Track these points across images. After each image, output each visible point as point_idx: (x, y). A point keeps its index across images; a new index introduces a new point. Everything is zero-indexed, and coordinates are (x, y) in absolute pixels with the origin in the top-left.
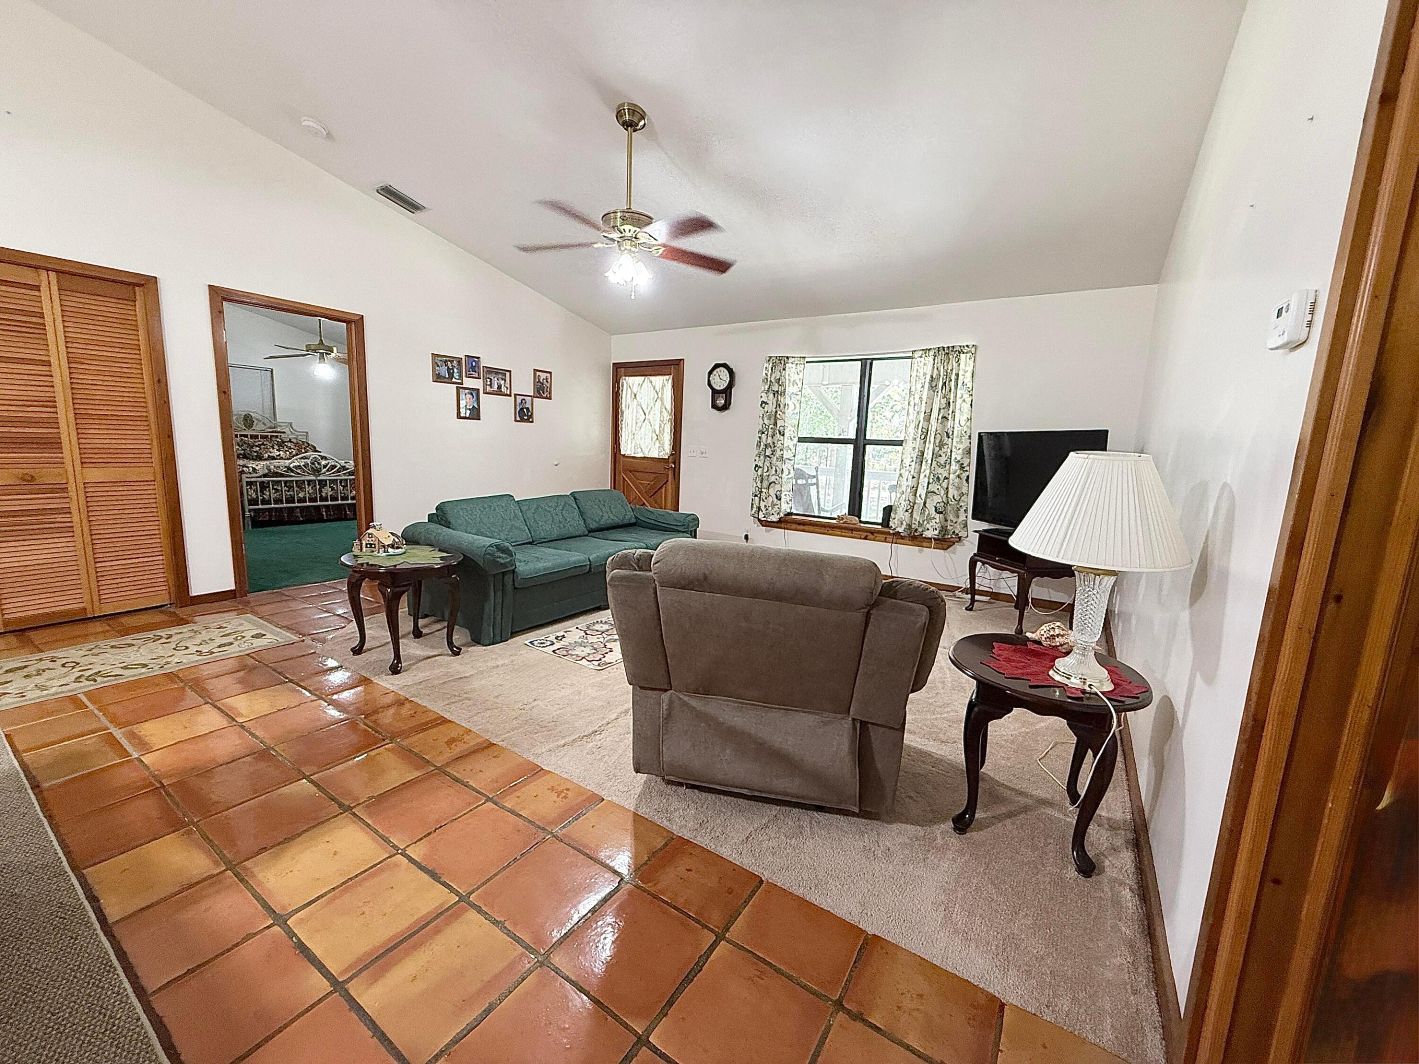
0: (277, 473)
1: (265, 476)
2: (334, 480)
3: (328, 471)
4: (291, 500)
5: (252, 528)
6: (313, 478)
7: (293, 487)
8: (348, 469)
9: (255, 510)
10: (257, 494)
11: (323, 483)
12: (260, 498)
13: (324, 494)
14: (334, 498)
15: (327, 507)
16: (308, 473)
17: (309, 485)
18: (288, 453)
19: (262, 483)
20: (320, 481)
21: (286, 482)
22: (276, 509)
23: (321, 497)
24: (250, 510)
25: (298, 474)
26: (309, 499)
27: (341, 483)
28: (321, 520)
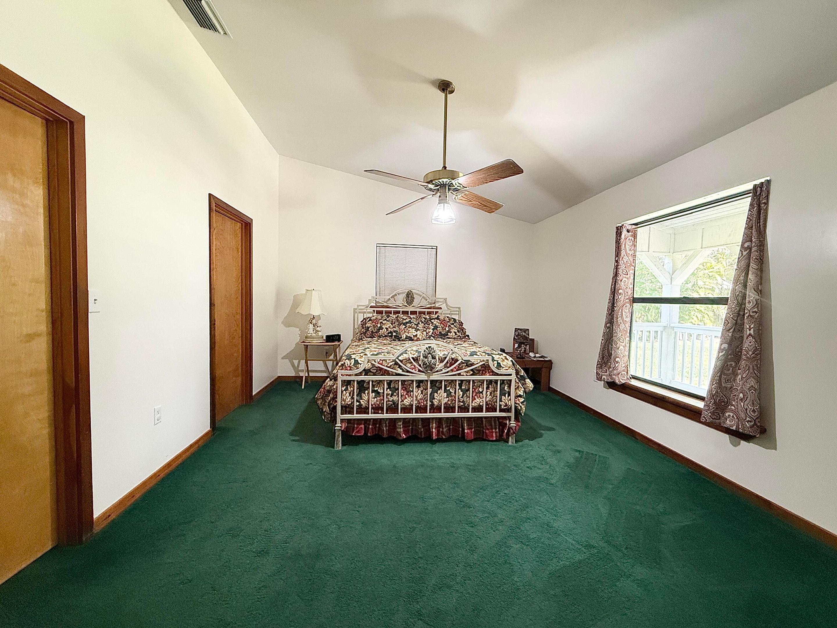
0: (381, 369)
1: (367, 372)
2: (452, 381)
3: (446, 366)
4: (393, 409)
5: (343, 445)
6: (423, 377)
7: (398, 389)
8: (472, 365)
9: (349, 421)
10: (353, 398)
11: (436, 385)
12: (356, 404)
13: (436, 402)
14: (449, 409)
15: (439, 420)
16: (419, 371)
17: (418, 387)
18: (425, 333)
19: (361, 383)
20: (432, 382)
21: (390, 383)
22: (375, 420)
23: (432, 405)
24: (342, 421)
25: (408, 372)
26: (417, 407)
27: (460, 385)
28: (428, 439)
